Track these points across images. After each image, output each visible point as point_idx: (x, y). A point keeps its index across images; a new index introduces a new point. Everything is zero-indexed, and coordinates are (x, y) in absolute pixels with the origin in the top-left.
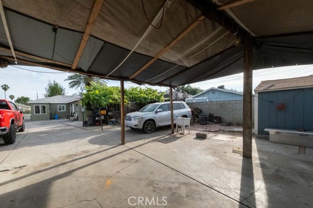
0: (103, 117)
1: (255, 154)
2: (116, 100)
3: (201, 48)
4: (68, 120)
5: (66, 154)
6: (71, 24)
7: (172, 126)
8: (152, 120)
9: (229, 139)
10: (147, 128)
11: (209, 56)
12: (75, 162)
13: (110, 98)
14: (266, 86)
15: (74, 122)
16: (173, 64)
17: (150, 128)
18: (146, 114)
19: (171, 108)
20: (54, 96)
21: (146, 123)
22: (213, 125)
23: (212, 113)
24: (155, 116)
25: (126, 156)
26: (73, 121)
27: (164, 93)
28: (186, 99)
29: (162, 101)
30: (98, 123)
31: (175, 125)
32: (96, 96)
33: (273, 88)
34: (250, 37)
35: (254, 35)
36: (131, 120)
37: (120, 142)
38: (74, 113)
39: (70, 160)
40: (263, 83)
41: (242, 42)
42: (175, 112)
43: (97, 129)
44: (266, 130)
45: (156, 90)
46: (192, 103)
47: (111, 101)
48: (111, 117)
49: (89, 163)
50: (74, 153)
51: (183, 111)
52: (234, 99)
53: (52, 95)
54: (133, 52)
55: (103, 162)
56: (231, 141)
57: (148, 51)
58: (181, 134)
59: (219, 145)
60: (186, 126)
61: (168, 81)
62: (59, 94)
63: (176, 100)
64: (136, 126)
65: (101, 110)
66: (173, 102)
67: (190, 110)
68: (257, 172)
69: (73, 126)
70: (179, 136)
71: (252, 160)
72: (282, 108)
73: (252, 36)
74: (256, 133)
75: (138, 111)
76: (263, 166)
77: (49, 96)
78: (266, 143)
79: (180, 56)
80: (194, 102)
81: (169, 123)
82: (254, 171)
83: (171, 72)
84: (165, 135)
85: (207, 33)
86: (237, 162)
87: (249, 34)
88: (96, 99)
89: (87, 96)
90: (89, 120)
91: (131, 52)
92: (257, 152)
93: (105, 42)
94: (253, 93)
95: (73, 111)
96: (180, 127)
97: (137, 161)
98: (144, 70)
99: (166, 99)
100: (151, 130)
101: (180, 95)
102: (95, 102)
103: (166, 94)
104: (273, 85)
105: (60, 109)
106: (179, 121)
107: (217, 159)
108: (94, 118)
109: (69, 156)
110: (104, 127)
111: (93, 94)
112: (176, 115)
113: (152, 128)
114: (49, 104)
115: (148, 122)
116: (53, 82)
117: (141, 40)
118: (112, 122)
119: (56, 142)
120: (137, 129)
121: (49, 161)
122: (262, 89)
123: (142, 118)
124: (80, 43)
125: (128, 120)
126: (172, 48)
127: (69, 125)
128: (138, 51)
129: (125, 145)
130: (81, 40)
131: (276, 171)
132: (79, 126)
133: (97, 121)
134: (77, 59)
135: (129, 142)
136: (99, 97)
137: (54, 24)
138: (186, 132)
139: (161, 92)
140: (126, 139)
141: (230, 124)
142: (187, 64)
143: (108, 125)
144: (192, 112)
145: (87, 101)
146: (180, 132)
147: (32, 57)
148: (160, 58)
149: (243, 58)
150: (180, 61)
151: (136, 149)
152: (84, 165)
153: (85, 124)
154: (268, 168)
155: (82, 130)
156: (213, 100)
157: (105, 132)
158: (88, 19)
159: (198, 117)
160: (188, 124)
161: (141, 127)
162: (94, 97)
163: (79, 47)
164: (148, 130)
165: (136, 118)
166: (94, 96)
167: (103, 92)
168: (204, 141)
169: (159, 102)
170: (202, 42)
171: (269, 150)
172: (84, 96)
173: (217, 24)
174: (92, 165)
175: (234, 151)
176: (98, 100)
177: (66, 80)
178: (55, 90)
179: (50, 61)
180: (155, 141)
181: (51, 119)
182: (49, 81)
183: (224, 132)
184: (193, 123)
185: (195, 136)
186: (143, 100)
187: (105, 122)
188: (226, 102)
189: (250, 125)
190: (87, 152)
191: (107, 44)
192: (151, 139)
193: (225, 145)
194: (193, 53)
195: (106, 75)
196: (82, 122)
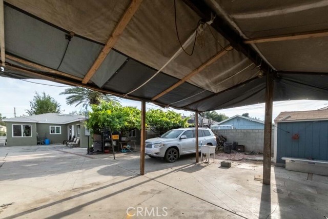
0: (114, 143)
1: (273, 181)
2: (133, 123)
3: (228, 76)
4: (65, 145)
5: (68, 187)
6: (90, 34)
7: (197, 155)
8: (175, 148)
9: (251, 168)
10: (169, 156)
11: (235, 84)
12: (85, 196)
13: (126, 120)
14: (284, 117)
15: (75, 149)
16: (200, 89)
17: (172, 156)
18: (168, 140)
19: (196, 134)
20: (44, 114)
21: (169, 151)
22: (237, 154)
23: (236, 141)
24: (179, 143)
25: (147, 187)
26: (72, 147)
27: (188, 118)
28: (212, 126)
29: (186, 127)
30: (108, 151)
31: (200, 153)
32: (108, 117)
33: (289, 119)
34: (271, 70)
35: (274, 69)
36: (151, 147)
37: (139, 172)
38: (74, 137)
39: (76, 194)
40: (282, 113)
41: (264, 74)
42: (200, 139)
43: (108, 157)
44: (283, 158)
45: (180, 114)
46: (217, 130)
47: (126, 124)
48: (125, 143)
49: (102, 196)
50: (79, 186)
51: (208, 138)
52: (257, 128)
53: (41, 113)
54: (160, 72)
55: (119, 194)
56: (253, 169)
57: (175, 72)
58: (206, 163)
59: (242, 174)
60: (211, 155)
61: (194, 105)
62: (51, 111)
63: (201, 127)
64: (157, 154)
65: (113, 134)
66: (199, 129)
67: (215, 137)
68: (274, 196)
69: (74, 153)
70: (204, 165)
71: (270, 186)
72: (296, 138)
73: (273, 70)
74: (275, 161)
75: (160, 137)
76: (279, 191)
77: (36, 113)
78: (283, 171)
79: (207, 81)
80: (219, 129)
81: (194, 151)
82: (272, 196)
83: (197, 96)
84: (189, 164)
85: (234, 62)
86: (258, 189)
87: (271, 68)
88: (107, 121)
89: (95, 117)
90: (95, 146)
91: (158, 72)
92: (275, 179)
93: (129, 58)
94: (273, 122)
95: (73, 135)
96: (204, 155)
97: (160, 192)
98: (170, 92)
99: (191, 124)
100: (173, 159)
101: (206, 121)
102: (106, 124)
103: (190, 119)
104: (289, 117)
105: (53, 132)
106: (204, 149)
107: (240, 186)
108: (103, 144)
109: (74, 190)
110: (117, 155)
111: (103, 114)
112: (201, 142)
113: (175, 156)
114: (37, 123)
115: (171, 150)
116: (42, 95)
117: (169, 61)
118: (126, 149)
119: (52, 173)
120: (158, 157)
121: (47, 197)
122: (280, 120)
123: (164, 145)
124: (99, 55)
125: (147, 147)
126: (200, 72)
127: (67, 153)
128: (165, 72)
129: (145, 175)
130: (100, 53)
131: (289, 195)
132: (82, 154)
133: (107, 148)
134: (92, 72)
135: (149, 172)
136: (111, 118)
137: (70, 30)
138: (211, 161)
139: (185, 117)
140: (146, 169)
141: (252, 153)
142: (214, 90)
143: (122, 152)
144: (217, 139)
145: (94, 123)
146: (205, 161)
147: (30, 64)
148: (188, 81)
149: (265, 90)
150: (207, 86)
151: (158, 179)
152: (96, 198)
153: (91, 151)
154: (283, 193)
155: (86, 158)
156: (238, 128)
157: (118, 161)
158: (112, 32)
159: (223, 146)
160: (213, 152)
161: (162, 155)
162: (105, 119)
163: (96, 59)
164: (171, 159)
165: (157, 145)
166: (105, 116)
167: (116, 113)
168: (229, 170)
169: (183, 128)
170: (229, 70)
171: (285, 177)
172: (90, 116)
173: (243, 55)
174: (107, 199)
175: (255, 179)
176: (110, 122)
177: (62, 93)
178: (44, 106)
179: (54, 72)
180: (178, 170)
181: (38, 144)
182: (36, 93)
183: (247, 161)
184: (218, 151)
185: (220, 165)
186: (165, 125)
187: (118, 149)
188: (250, 131)
189: (269, 154)
190: (98, 185)
191: (130, 60)
192: (174, 168)
193: (248, 173)
194: (220, 80)
195: (125, 94)
196: (87, 149)
